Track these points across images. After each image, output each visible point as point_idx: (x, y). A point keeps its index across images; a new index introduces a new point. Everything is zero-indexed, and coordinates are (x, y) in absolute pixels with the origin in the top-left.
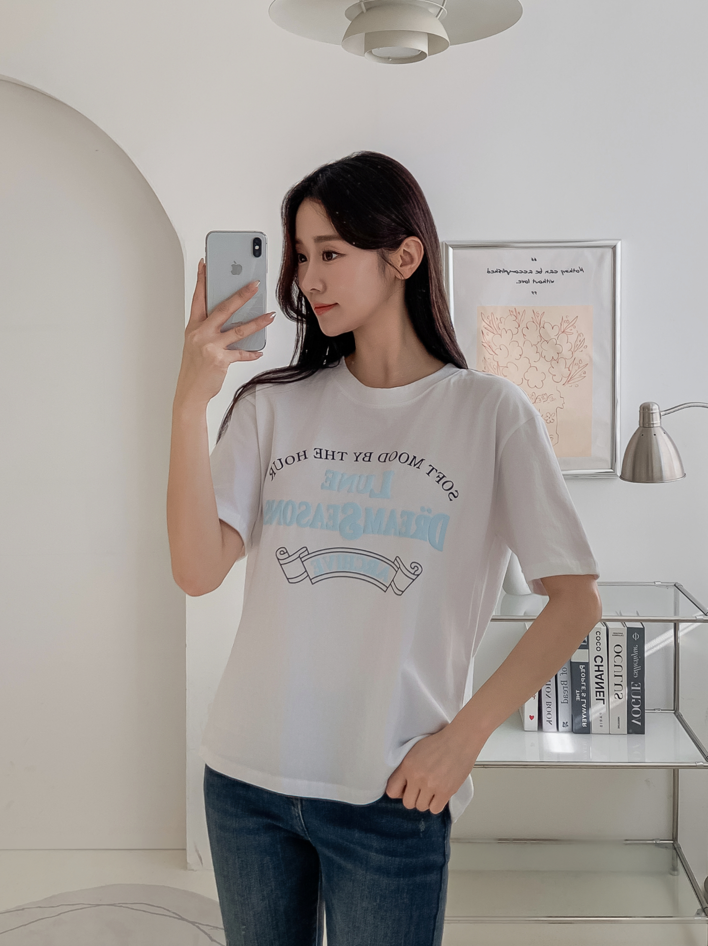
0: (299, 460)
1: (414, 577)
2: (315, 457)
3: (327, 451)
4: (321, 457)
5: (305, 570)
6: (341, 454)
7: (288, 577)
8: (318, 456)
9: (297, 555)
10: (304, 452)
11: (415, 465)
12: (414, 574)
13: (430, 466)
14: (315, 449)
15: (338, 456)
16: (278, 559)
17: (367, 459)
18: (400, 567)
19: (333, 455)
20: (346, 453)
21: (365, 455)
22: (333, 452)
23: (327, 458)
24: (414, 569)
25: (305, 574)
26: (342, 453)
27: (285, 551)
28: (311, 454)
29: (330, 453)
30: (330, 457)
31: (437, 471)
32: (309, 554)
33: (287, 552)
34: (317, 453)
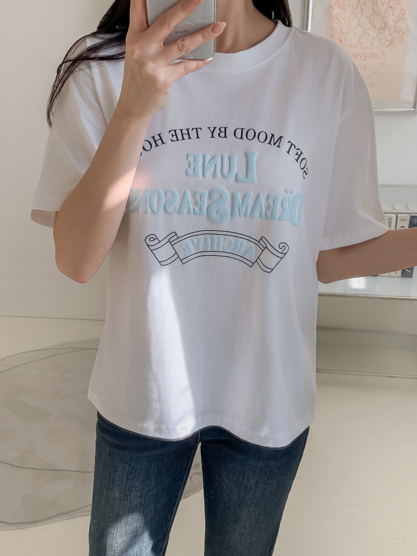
0: (157, 145)
1: (282, 256)
2: (172, 141)
3: (181, 130)
4: (178, 140)
5: (175, 253)
6: (195, 130)
7: (160, 261)
8: (175, 138)
9: (167, 240)
10: (159, 135)
11: (275, 144)
12: (282, 253)
13: (289, 142)
14: (170, 131)
15: (193, 134)
16: (148, 245)
17: (222, 134)
18: (266, 247)
19: (188, 134)
20: (200, 129)
21: (220, 129)
22: (188, 130)
23: (183, 139)
24: (282, 248)
25: (176, 256)
26: (197, 129)
27: (155, 238)
28: (167, 137)
29: (185, 132)
30: (186, 137)
31: (295, 146)
32: (178, 238)
33: (157, 238)
34: (173, 136)
